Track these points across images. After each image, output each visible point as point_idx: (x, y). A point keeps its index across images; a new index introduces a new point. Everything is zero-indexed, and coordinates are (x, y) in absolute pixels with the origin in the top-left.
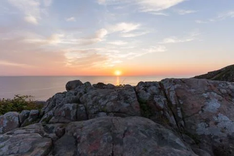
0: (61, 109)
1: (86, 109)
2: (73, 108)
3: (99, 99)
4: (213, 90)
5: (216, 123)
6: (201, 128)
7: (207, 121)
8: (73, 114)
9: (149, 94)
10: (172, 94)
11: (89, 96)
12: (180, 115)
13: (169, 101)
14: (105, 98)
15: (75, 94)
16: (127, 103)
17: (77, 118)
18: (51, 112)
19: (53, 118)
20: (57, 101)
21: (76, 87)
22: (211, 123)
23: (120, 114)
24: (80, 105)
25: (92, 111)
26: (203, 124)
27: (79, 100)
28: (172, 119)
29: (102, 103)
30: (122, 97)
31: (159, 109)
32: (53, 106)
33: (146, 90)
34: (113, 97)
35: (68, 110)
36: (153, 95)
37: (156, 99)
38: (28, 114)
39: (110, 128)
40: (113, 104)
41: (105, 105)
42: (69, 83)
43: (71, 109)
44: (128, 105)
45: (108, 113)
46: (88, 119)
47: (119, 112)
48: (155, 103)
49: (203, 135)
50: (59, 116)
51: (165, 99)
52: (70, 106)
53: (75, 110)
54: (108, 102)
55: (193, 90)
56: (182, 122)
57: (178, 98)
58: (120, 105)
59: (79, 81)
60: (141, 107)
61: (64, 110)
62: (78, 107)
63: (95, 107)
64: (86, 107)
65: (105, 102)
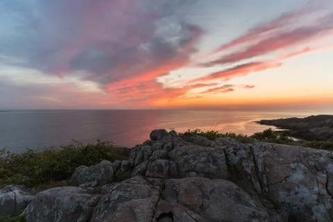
0: (153, 164)
1: (177, 167)
2: (166, 164)
3: (190, 159)
4: (301, 161)
5: (296, 193)
6: (282, 196)
7: (289, 190)
8: (166, 169)
9: (237, 158)
10: (260, 161)
11: (179, 153)
12: (265, 182)
13: (256, 167)
14: (195, 159)
16: (216, 165)
17: (170, 175)
19: (148, 172)
20: (145, 153)
21: (162, 137)
22: (292, 193)
23: (209, 175)
24: (172, 162)
25: (184, 170)
26: (285, 193)
27: (168, 155)
28: (257, 185)
29: (193, 164)
30: (211, 160)
31: (247, 174)
33: (235, 153)
34: (203, 159)
35: (160, 165)
36: (242, 159)
37: (244, 164)
39: (200, 187)
40: (202, 165)
41: (195, 166)
43: (163, 165)
44: (216, 167)
45: (198, 173)
46: (180, 178)
47: (208, 173)
48: (243, 168)
49: (284, 203)
50: (153, 170)
51: (253, 165)
52: (163, 162)
53: (168, 167)
54: (199, 162)
55: (281, 159)
56: (267, 189)
57: (265, 165)
58: (209, 167)
59: (164, 130)
60: (229, 170)
61: (157, 165)
62: (170, 164)
63: (186, 166)
64: (177, 164)
65: (195, 163)
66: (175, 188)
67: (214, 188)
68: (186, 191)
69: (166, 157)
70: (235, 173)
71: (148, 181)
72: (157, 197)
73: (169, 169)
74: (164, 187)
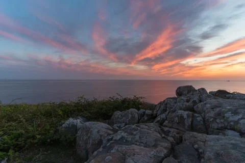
0: (174, 114)
1: (204, 121)
2: (188, 116)
3: (226, 112)
8: (188, 122)
11: (208, 106)
15: (188, 101)
18: (163, 116)
19: (166, 122)
20: (168, 106)
21: (188, 93)
24: (197, 115)
25: (215, 126)
27: (193, 108)
29: (231, 119)
32: (165, 110)
35: (182, 118)
38: (144, 113)
41: (237, 122)
42: (179, 88)
43: (185, 116)
52: (185, 114)
53: (191, 119)
54: (242, 118)
59: (191, 86)
61: (178, 116)
62: (193, 117)
63: (218, 121)
64: (204, 119)
65: (236, 118)
66: (196, 146)
73: (192, 122)
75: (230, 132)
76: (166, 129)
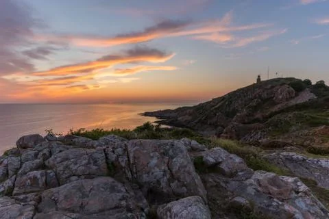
0: (24, 178)
1: (56, 175)
2: (42, 175)
3: (70, 165)
4: (156, 151)
5: (153, 173)
6: (145, 178)
7: (148, 173)
8: (42, 181)
9: (115, 155)
10: (131, 155)
12: (134, 170)
13: (129, 160)
14: (76, 164)
15: (36, 156)
16: (96, 165)
17: (47, 185)
19: (16, 189)
22: (150, 174)
23: (90, 176)
24: (49, 171)
25: (64, 176)
26: (147, 175)
27: (44, 163)
28: (129, 174)
29: (74, 168)
30: (92, 161)
31: (122, 168)
33: (113, 152)
34: (84, 162)
35: (35, 179)
36: (118, 156)
37: (120, 160)
39: (80, 189)
40: (83, 168)
41: (76, 170)
43: (39, 176)
44: (97, 167)
45: (79, 176)
46: (59, 185)
47: (89, 174)
48: (119, 163)
49: (145, 182)
50: (24, 186)
51: (127, 159)
52: (38, 173)
53: (44, 178)
55: (145, 151)
56: (135, 176)
57: (135, 157)
58: (90, 168)
60: (108, 168)
61: (30, 178)
62: (46, 174)
63: (66, 172)
64: (56, 173)
65: (76, 167)
66: (53, 198)
67: (94, 186)
68: (66, 196)
69: (42, 166)
70: (113, 169)
71: (17, 199)
72: (32, 213)
73: (46, 178)
74: (40, 200)
75: (73, 178)
76: (22, 197)
